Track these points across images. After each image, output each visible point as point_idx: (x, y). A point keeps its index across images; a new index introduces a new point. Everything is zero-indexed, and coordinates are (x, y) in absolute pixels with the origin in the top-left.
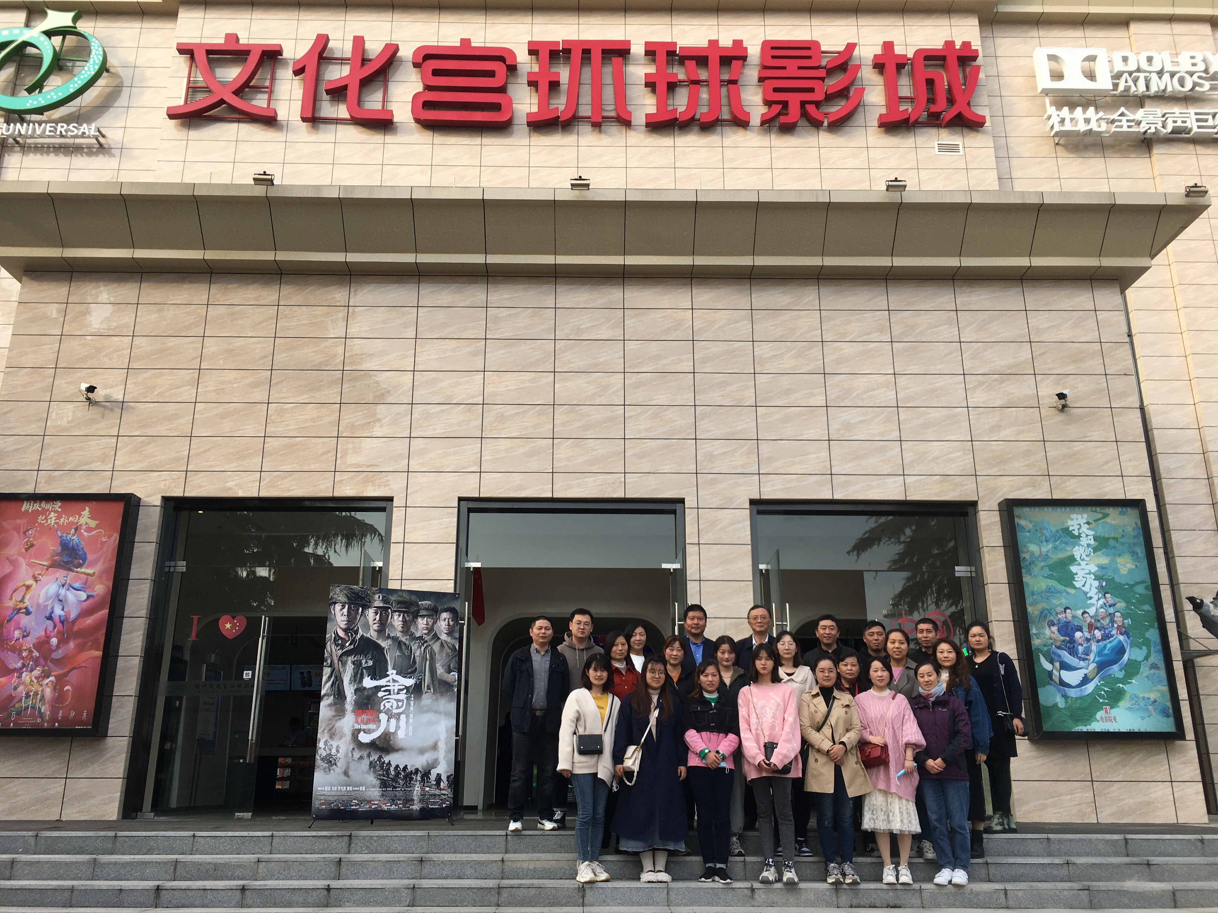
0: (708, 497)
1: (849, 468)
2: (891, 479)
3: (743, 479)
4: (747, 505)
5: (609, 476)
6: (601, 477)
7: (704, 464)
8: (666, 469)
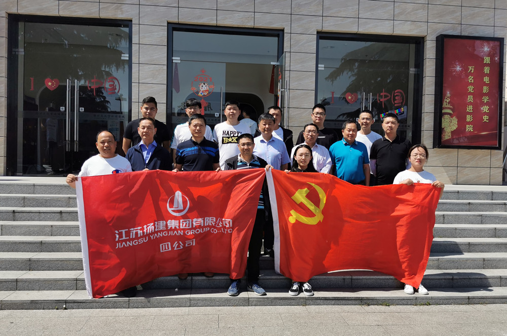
0: (296, 28)
1: (368, 15)
2: (387, 22)
3: (314, 19)
4: (316, 33)
5: (246, 14)
6: (242, 14)
7: (295, 9)
8: (276, 11)
